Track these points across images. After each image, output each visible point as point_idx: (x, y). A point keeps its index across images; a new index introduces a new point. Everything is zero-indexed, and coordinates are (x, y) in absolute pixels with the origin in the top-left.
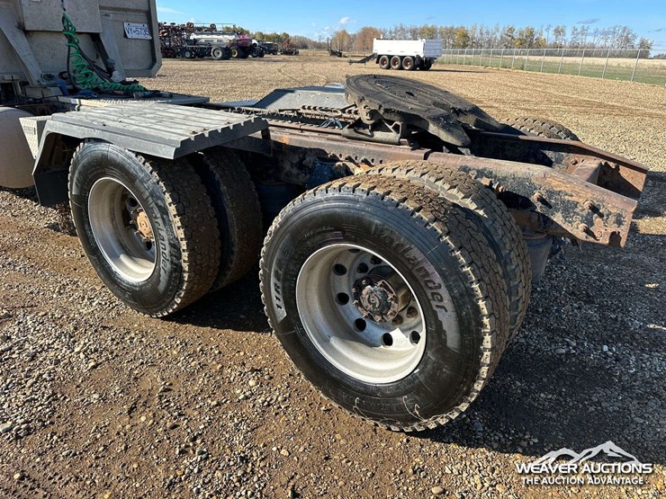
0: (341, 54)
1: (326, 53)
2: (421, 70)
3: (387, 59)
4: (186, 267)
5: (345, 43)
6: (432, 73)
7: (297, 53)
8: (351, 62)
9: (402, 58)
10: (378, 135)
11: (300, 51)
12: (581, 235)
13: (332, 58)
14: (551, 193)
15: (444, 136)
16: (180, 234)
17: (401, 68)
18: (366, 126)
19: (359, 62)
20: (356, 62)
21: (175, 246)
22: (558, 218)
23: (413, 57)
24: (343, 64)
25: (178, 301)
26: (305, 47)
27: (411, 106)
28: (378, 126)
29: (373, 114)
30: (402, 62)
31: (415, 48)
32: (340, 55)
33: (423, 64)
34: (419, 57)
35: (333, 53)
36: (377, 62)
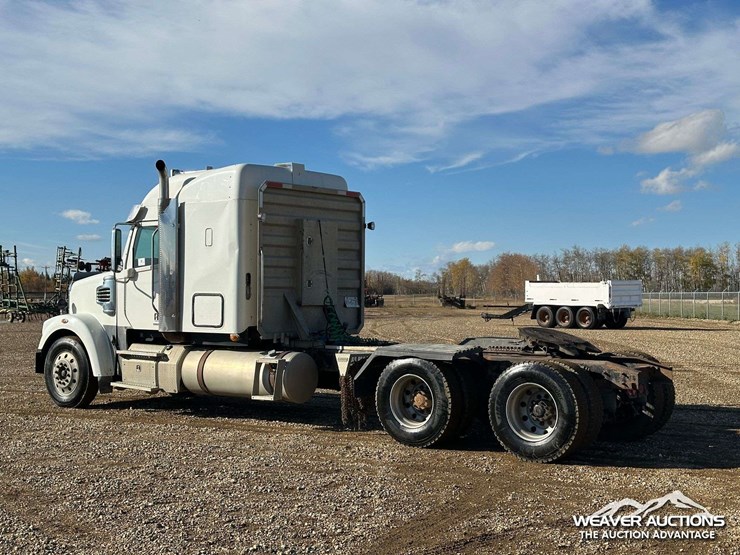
0: (463, 303)
1: (434, 301)
2: (610, 327)
3: (550, 312)
4: (450, 412)
5: (469, 284)
6: (627, 332)
7: (380, 303)
8: (488, 317)
9: (575, 309)
10: (536, 352)
11: (386, 297)
12: (623, 387)
13: (449, 310)
14: (609, 371)
15: (567, 352)
16: (449, 395)
17: (574, 325)
18: (530, 349)
19: (501, 317)
20: (497, 317)
21: (445, 401)
22: (614, 381)
23: (593, 308)
24: (473, 320)
25: (442, 432)
26: (390, 291)
27: (551, 340)
28: (537, 348)
29: (533, 343)
30: (577, 314)
31: (595, 294)
32: (462, 305)
33: (611, 318)
34: (602, 307)
35: (449, 302)
36: (533, 317)
